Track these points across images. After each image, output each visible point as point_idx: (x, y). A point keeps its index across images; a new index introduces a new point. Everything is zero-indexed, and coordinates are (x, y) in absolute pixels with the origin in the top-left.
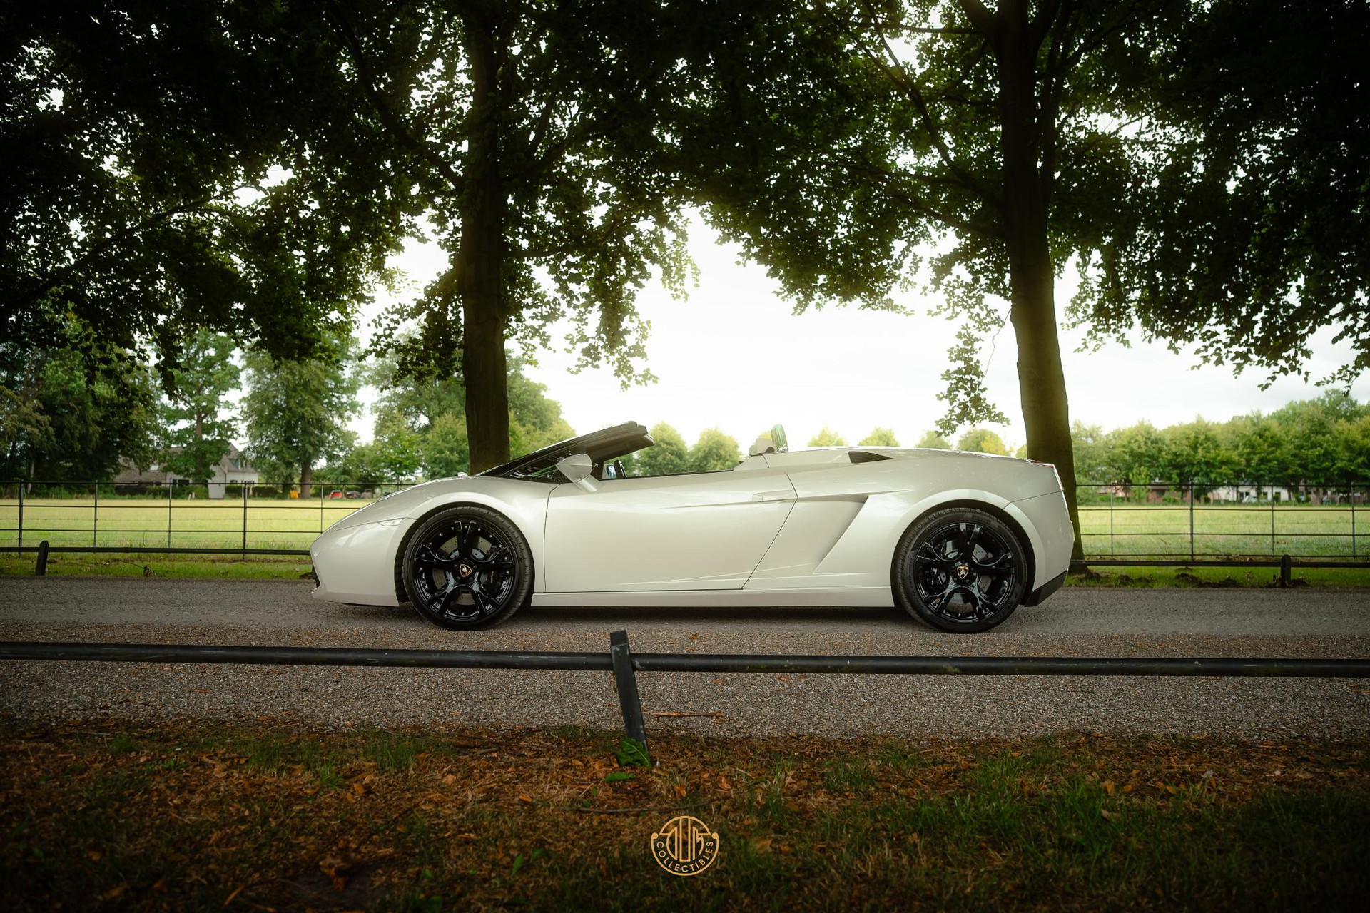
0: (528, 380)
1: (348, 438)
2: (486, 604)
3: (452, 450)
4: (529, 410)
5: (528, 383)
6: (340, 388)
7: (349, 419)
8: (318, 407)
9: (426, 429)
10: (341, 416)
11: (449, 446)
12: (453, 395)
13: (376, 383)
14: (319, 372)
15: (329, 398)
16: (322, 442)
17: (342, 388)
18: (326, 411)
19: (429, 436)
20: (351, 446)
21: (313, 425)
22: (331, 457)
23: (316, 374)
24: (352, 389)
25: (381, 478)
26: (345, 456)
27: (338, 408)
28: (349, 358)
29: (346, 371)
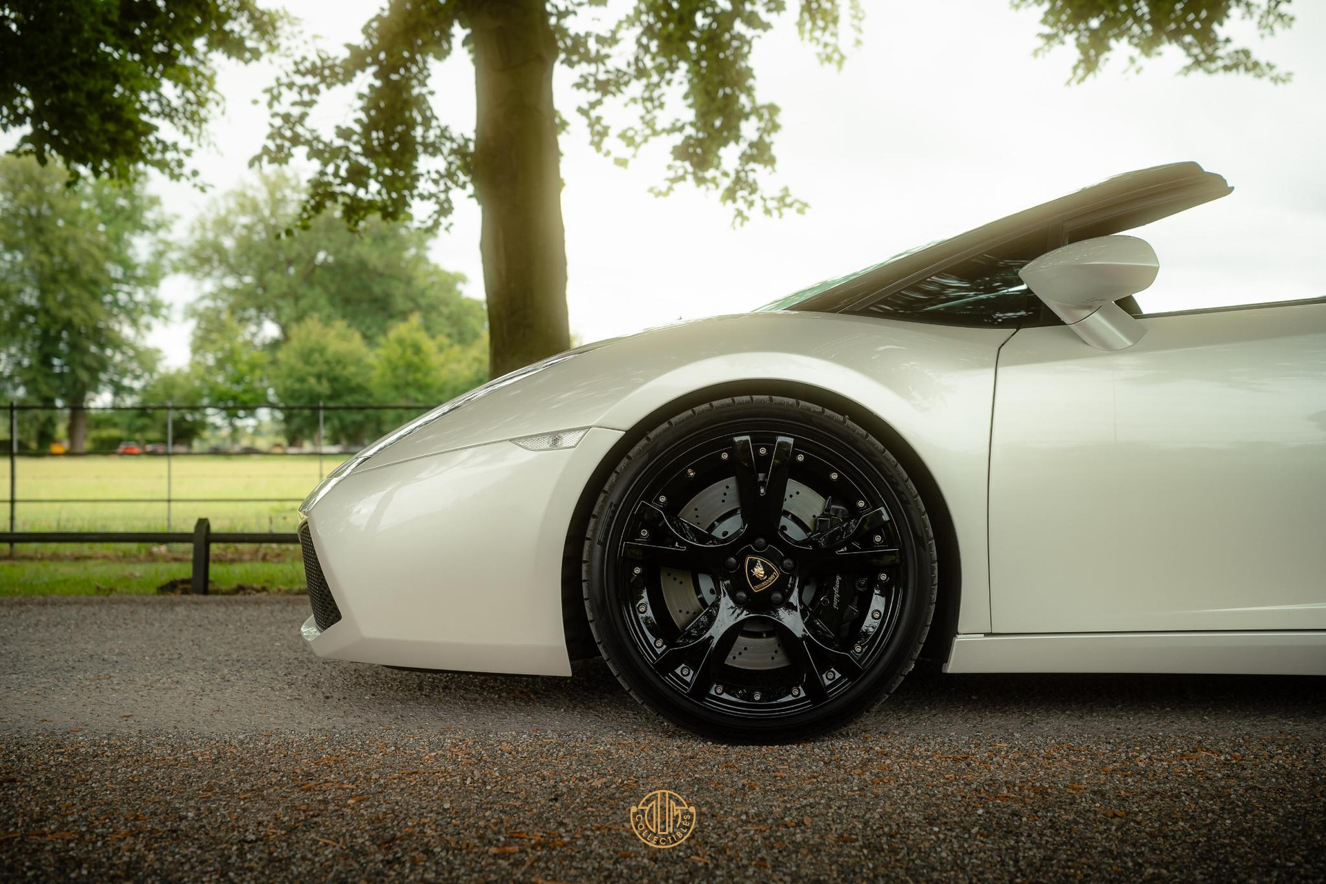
0: (436, 266)
1: (147, 359)
2: (824, 668)
3: (319, 377)
4: (440, 314)
5: (437, 271)
6: (130, 275)
7: (148, 327)
8: (95, 308)
9: (275, 345)
10: (134, 323)
11: (315, 370)
12: (318, 290)
13: (191, 270)
14: (95, 251)
15: (114, 293)
16: (103, 365)
17: (134, 277)
18: (111, 315)
19: (281, 355)
20: (151, 371)
21: (88, 338)
22: (118, 389)
23: (92, 256)
24: (151, 278)
25: (203, 425)
26: (144, 389)
27: (132, 313)
28: (144, 228)
29: (141, 248)
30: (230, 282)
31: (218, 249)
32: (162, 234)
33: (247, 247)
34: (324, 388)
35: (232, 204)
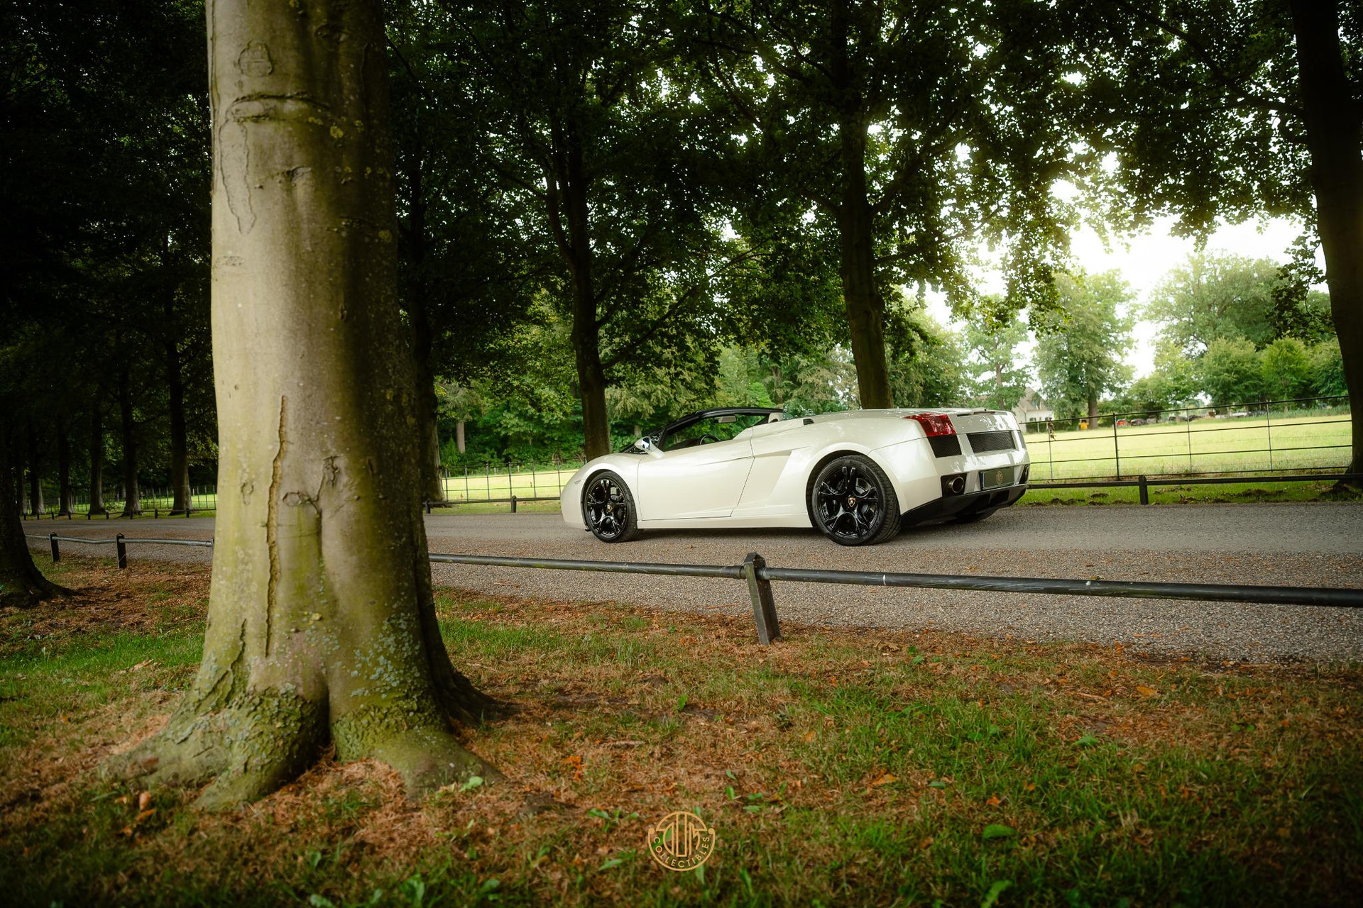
1: (1124, 374)
3: (1228, 371)
6: (1115, 327)
7: (1127, 354)
8: (1097, 348)
9: (1203, 355)
10: (1119, 352)
11: (1225, 368)
12: (1228, 319)
13: (1151, 318)
14: (1093, 317)
15: (1107, 338)
16: (1103, 377)
17: (1118, 327)
18: (1104, 350)
19: (1204, 360)
20: (1131, 379)
21: (1095, 364)
22: (1114, 390)
23: (1093, 320)
24: (1128, 327)
25: (1166, 404)
26: (1127, 388)
27: (1116, 346)
28: (1122, 300)
29: (1120, 312)
30: (1176, 322)
31: (1166, 304)
32: (1131, 301)
33: (1183, 301)
34: (1232, 377)
35: (1172, 277)
